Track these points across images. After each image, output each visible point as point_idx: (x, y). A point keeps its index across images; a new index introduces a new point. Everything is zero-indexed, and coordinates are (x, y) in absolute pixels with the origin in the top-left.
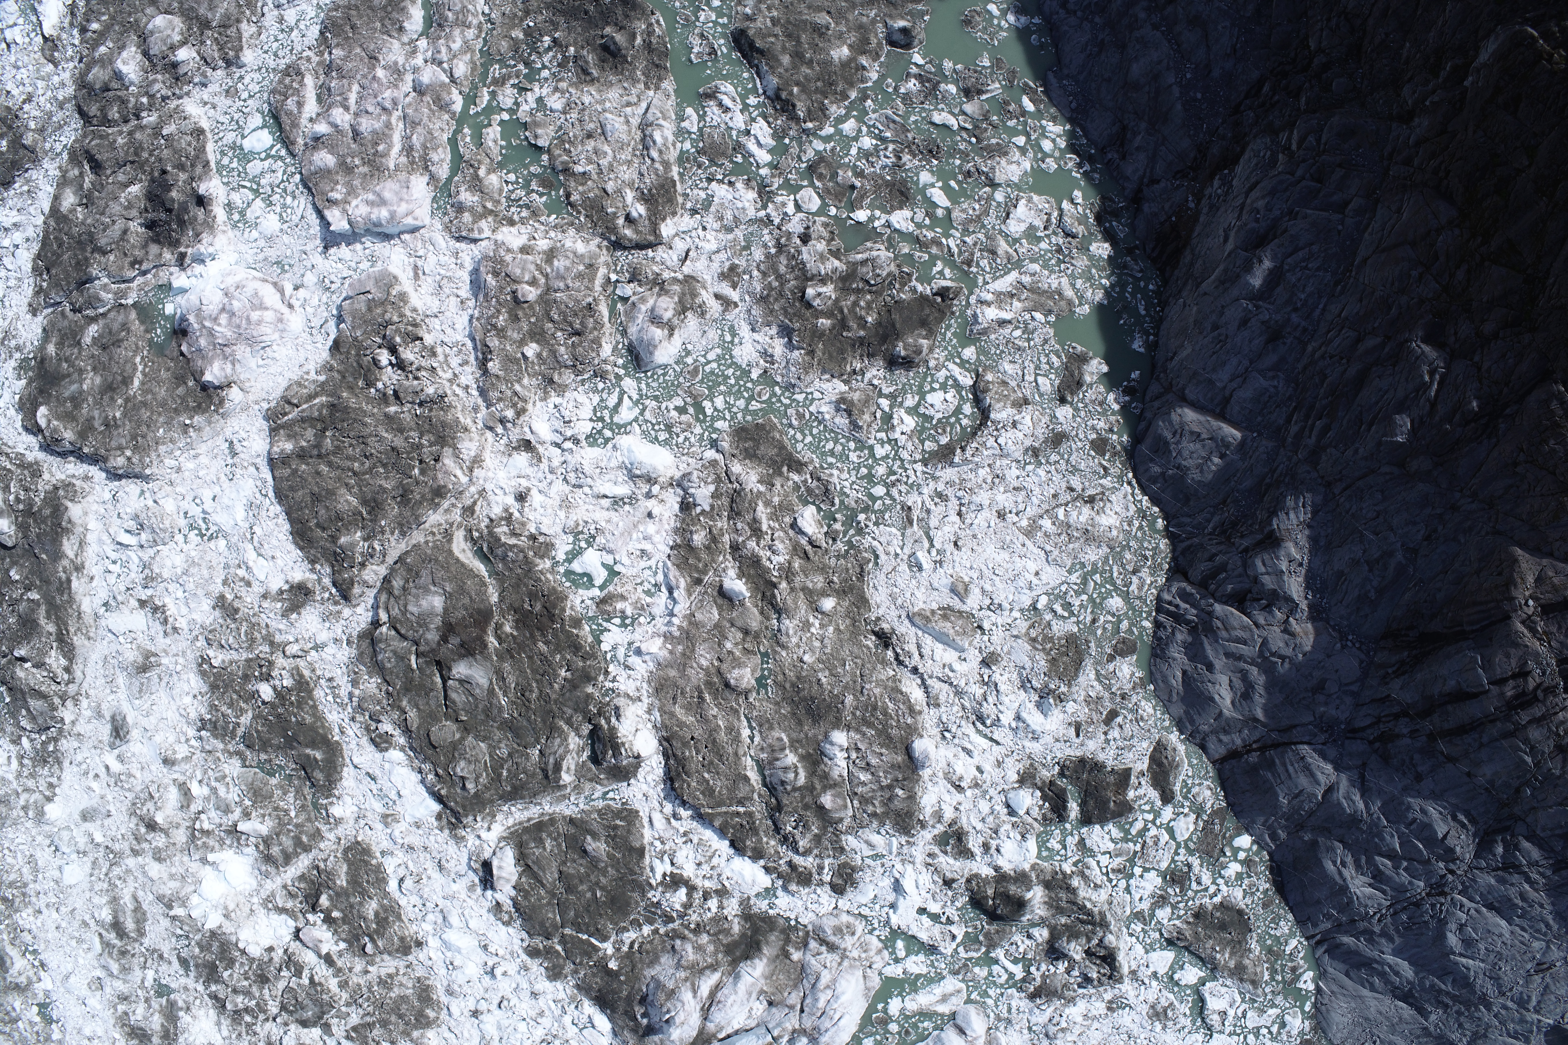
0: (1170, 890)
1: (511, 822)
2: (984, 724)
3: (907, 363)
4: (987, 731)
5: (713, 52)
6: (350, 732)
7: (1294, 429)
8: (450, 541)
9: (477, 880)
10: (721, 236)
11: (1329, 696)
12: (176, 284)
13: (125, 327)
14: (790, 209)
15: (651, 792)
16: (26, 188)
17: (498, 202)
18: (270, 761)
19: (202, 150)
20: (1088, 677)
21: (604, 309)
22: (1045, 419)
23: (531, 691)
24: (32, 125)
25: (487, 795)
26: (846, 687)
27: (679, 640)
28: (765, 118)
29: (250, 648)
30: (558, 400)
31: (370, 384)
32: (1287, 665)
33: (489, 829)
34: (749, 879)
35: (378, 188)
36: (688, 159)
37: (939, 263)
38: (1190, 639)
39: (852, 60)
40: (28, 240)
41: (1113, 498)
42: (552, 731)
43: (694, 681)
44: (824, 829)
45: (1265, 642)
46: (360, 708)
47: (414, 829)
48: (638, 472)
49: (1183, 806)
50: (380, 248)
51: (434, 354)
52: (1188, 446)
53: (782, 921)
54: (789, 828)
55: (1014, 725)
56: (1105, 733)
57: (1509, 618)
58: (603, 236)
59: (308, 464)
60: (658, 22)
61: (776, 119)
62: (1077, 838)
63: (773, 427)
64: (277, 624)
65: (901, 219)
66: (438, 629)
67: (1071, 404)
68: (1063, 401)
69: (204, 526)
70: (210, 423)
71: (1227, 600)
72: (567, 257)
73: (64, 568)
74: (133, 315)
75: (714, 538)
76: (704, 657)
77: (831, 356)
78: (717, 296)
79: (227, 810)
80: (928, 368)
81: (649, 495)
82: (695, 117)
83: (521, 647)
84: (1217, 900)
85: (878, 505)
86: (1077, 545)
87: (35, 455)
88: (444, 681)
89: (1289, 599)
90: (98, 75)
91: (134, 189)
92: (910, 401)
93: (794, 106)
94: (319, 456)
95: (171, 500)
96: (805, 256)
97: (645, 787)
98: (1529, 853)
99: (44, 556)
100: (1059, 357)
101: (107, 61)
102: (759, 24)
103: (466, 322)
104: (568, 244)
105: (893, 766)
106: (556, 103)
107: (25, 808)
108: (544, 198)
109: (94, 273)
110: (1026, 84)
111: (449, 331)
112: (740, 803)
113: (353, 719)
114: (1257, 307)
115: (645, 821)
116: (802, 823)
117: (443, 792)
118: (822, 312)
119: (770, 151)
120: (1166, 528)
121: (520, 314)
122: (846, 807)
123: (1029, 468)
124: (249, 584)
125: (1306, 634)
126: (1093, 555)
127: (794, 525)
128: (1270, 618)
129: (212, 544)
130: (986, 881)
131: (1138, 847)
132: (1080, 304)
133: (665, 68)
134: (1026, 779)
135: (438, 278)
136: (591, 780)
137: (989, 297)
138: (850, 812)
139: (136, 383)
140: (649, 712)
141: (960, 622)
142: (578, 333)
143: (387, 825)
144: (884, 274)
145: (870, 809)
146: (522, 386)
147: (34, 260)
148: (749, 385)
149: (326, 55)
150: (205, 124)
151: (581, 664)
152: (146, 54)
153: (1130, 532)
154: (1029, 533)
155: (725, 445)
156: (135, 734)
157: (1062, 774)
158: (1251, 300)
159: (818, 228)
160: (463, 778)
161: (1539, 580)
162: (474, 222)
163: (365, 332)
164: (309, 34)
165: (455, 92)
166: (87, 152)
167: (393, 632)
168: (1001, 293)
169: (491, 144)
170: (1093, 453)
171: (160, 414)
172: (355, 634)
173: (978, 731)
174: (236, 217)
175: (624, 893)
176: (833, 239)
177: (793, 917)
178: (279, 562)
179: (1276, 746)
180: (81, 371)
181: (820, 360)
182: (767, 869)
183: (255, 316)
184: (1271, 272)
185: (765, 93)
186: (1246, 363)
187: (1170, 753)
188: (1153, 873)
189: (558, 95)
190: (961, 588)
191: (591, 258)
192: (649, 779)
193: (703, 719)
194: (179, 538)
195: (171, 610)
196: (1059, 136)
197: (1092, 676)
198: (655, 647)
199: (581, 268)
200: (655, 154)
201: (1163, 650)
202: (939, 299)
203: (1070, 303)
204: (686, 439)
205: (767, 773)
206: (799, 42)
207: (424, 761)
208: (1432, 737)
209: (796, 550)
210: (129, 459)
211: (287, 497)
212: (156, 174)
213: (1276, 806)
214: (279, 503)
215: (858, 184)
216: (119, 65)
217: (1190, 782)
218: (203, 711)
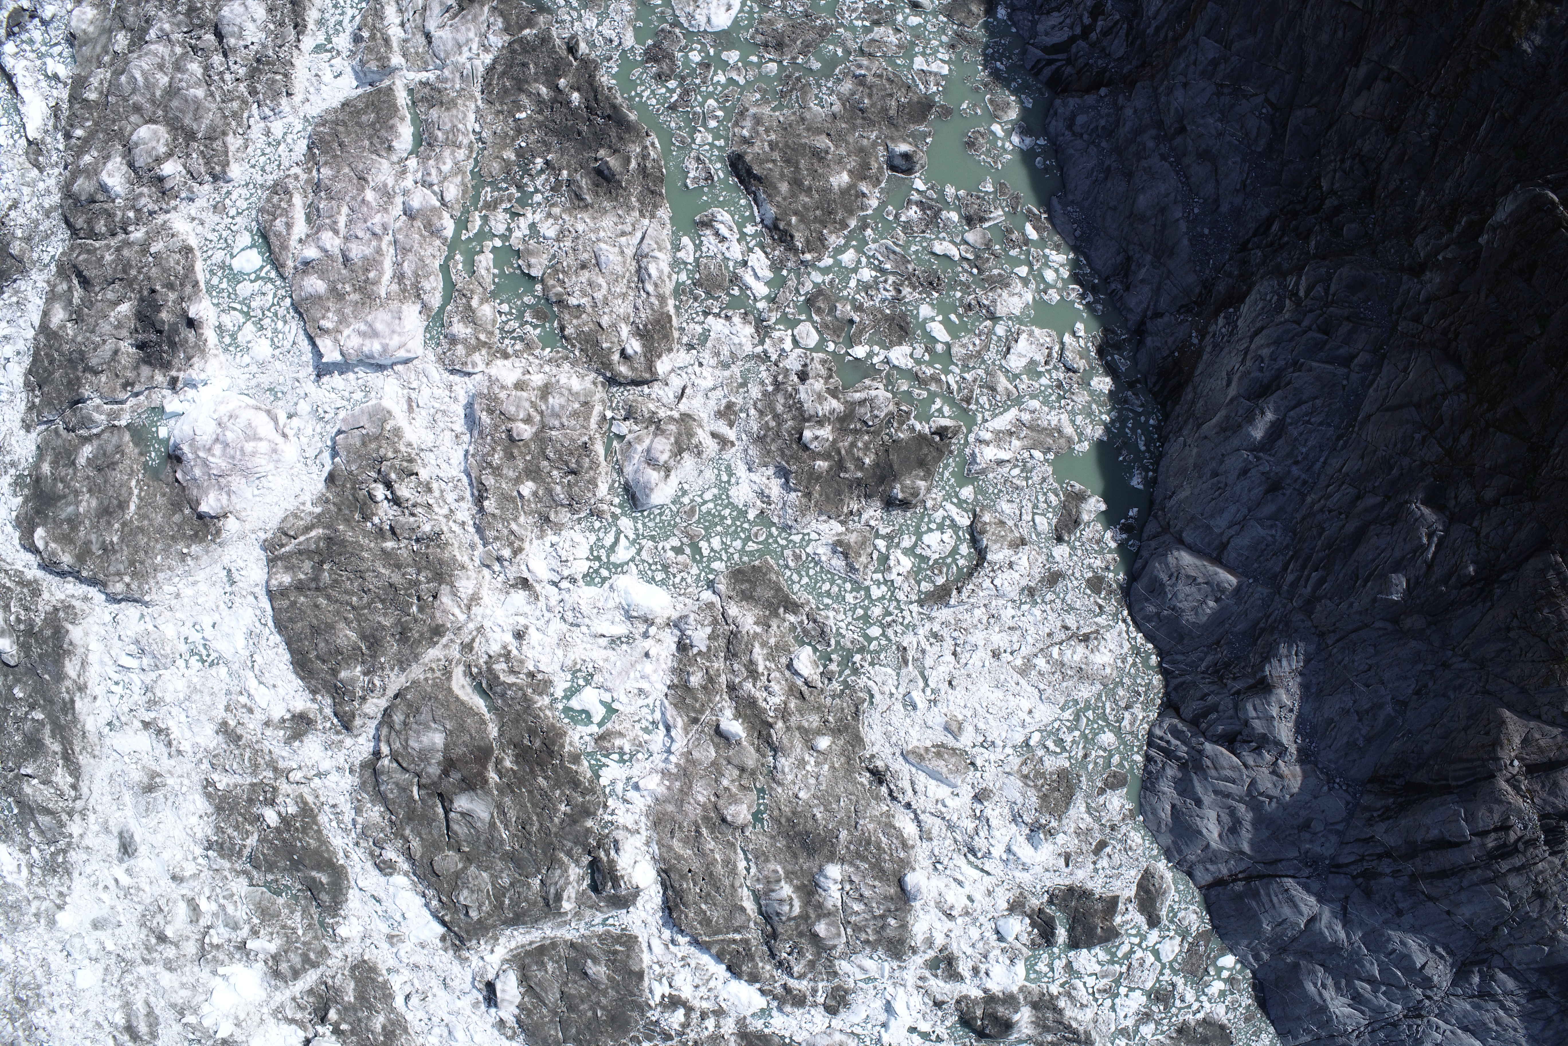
0: (1154, 1008)
1: (513, 945)
2: (975, 855)
3: (905, 505)
4: (978, 863)
5: (709, 177)
6: (354, 857)
7: (1290, 578)
8: (449, 679)
9: (481, 998)
10: (717, 372)
11: (1315, 834)
12: (169, 408)
13: (119, 449)
14: (788, 345)
15: (650, 920)
16: (14, 299)
17: (492, 333)
18: (277, 881)
19: (190, 269)
20: (1078, 813)
21: (599, 448)
22: (1042, 559)
23: (532, 825)
24: (19, 233)
25: (490, 922)
26: (840, 822)
27: (677, 777)
28: (762, 248)
29: (254, 773)
30: (555, 539)
31: (366, 518)
32: (1274, 804)
33: (492, 951)
34: (745, 1000)
35: (369, 318)
36: (684, 291)
37: (938, 400)
38: (1180, 775)
39: (852, 186)
40: (18, 353)
41: (1108, 636)
42: (553, 862)
43: (692, 817)
44: (818, 955)
45: (1253, 783)
46: (364, 834)
47: (419, 949)
48: (635, 614)
49: (1169, 930)
50: (374, 378)
51: (430, 490)
52: (1183, 589)
53: (776, 1039)
54: (784, 955)
55: (1004, 857)
56: (1094, 863)
57: (1494, 776)
58: (598, 371)
59: (306, 596)
60: (653, 144)
61: (774, 250)
62: (1064, 961)
63: (770, 569)
64: (280, 751)
65: (900, 355)
66: (439, 763)
67: (1068, 543)
68: (1060, 539)
69: (204, 653)
70: (207, 552)
71: (1217, 740)
72: (562, 394)
73: (67, 688)
74: (127, 437)
75: (711, 679)
76: (702, 793)
77: (828, 497)
78: (714, 435)
79: (236, 927)
80: (925, 509)
81: (646, 635)
82: (691, 247)
83: (521, 782)
84: (1200, 1016)
85: (874, 645)
86: (1070, 683)
87: (34, 573)
88: (446, 813)
89: (1278, 743)
90: (82, 185)
91: (125, 308)
92: (907, 542)
93: (792, 237)
94: (318, 589)
95: (171, 625)
96: (803, 396)
97: (643, 915)
98: (1504, 984)
99: (47, 677)
100: (1057, 495)
101: (92, 172)
102: (756, 149)
103: (462, 458)
104: (563, 380)
105: (885, 898)
106: (549, 230)
107: (37, 915)
108: (538, 331)
109: (86, 394)
110: (1030, 211)
111: (444, 466)
112: (737, 930)
113: (357, 844)
114: (1258, 459)
115: (644, 946)
116: (797, 950)
117: (447, 918)
118: (819, 453)
119: (767, 284)
120: (1160, 664)
121: (516, 452)
122: (839, 935)
123: (1025, 607)
124: (251, 711)
125: (1294, 776)
126: (1086, 692)
127: (790, 666)
128: (1259, 760)
129: (213, 671)
130: (975, 1002)
131: (1124, 969)
132: (1080, 441)
133: (661, 195)
134: (1015, 907)
135: (432, 411)
136: (591, 907)
137: (988, 436)
138: (844, 940)
139: (132, 507)
140: (647, 844)
141: (953, 760)
142: (573, 472)
143: (392, 945)
144: (883, 415)
145: (863, 936)
146: (519, 525)
147: (26, 375)
148: (746, 526)
149: (315, 173)
150: (193, 242)
151: (580, 799)
152: (131, 165)
153: (1123, 669)
154: (1023, 671)
155: (722, 587)
156: (143, 850)
157: (1051, 902)
158: (1251, 451)
159: (816, 367)
160: (466, 907)
161: (1525, 742)
162: (468, 355)
163: (360, 467)
164: (296, 148)
165: (446, 215)
166: (75, 266)
167: (395, 765)
168: (1000, 432)
169: (483, 272)
170: (1088, 591)
171: (157, 541)
172: (357, 763)
173: (970, 863)
174: (227, 340)
175: (624, 1013)
176: (831, 377)
177: (787, 1035)
178: (281, 691)
179: (1261, 877)
180: (77, 493)
181: (816, 502)
182: (762, 992)
183: (249, 447)
184: (1273, 424)
185: (762, 221)
186: (1245, 511)
187: (1157, 881)
188: (1138, 993)
189: (551, 221)
190: (954, 727)
191: (586, 396)
192: (648, 907)
193: (700, 852)
194: (180, 663)
195: (175, 734)
196: (1062, 265)
197: (1083, 808)
198: (653, 784)
199: (577, 406)
200: (650, 288)
201: (1153, 784)
202: (937, 438)
203: (1069, 440)
204: (683, 579)
205: (763, 902)
206: (797, 168)
207: (428, 887)
208: (1413, 877)
209: (792, 690)
210: (128, 585)
211: (286, 628)
212: (145, 293)
213: (1259, 932)
214: (280, 632)
215: (857, 319)
216: (104, 177)
217: (1176, 907)
218: (209, 832)
